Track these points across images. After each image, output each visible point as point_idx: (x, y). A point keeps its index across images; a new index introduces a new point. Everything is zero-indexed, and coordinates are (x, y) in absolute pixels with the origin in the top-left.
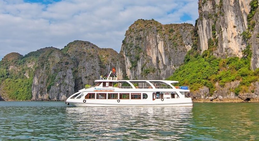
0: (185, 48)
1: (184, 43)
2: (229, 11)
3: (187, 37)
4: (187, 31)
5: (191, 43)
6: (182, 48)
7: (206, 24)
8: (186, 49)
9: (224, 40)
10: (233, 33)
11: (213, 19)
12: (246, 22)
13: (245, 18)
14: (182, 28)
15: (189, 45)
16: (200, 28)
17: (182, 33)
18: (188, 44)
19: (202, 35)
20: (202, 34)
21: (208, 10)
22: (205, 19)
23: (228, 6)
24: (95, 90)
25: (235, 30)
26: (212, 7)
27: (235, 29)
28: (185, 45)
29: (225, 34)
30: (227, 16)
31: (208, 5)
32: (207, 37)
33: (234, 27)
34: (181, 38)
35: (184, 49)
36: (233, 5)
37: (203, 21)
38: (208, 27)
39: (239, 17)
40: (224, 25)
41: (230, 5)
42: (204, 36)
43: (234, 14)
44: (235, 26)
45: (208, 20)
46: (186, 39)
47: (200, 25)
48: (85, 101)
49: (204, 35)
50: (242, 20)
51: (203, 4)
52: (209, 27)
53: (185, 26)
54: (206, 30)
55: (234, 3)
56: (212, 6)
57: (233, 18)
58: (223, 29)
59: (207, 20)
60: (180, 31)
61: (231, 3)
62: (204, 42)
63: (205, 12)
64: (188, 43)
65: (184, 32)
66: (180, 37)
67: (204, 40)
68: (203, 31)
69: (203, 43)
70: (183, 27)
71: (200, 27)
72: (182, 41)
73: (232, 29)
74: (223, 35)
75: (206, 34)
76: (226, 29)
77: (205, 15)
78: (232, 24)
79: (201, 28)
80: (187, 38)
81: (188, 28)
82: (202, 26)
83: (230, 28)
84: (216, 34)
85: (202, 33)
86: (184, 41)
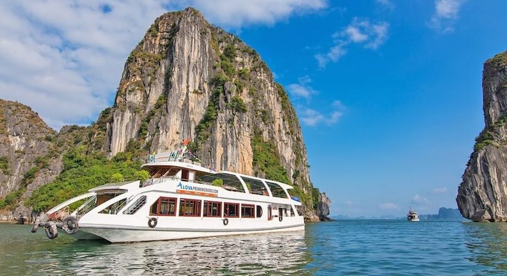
0: (8, 139)
1: (8, 131)
2: (175, 113)
3: (17, 124)
4: (21, 115)
5: (23, 134)
6: (3, 138)
7: (129, 118)
8: (9, 142)
9: (160, 145)
10: (174, 140)
11: (141, 116)
12: (193, 131)
13: (193, 127)
14: (10, 108)
15: (18, 137)
16: (117, 121)
17: (8, 115)
18: (15, 135)
19: (118, 132)
20: (118, 130)
21: (135, 101)
22: (129, 111)
23: (174, 107)
24: (179, 188)
25: (176, 137)
26: (142, 100)
27: (178, 136)
28: (9, 136)
29: (162, 138)
30: (170, 118)
31: (138, 95)
32: (126, 136)
33: (177, 133)
34: (4, 122)
35: (5, 141)
36: (181, 107)
37: (126, 114)
38: (130, 123)
39: (186, 124)
40: (165, 127)
41: (178, 107)
42: (121, 133)
43: (180, 118)
44: (180, 132)
45: (134, 114)
46: (14, 126)
47: (118, 118)
48: (153, 223)
49: (122, 131)
50: (189, 128)
51: (130, 91)
52: (132, 123)
53: (17, 106)
54: (127, 126)
55: (182, 106)
56: (142, 98)
57: (178, 123)
58: (161, 132)
59: (132, 114)
60: (5, 111)
61: (179, 104)
62: (119, 141)
63: (130, 102)
64: (16, 133)
65: (14, 114)
66: (2, 121)
67: (120, 139)
68: (122, 126)
69: (117, 143)
70: (14, 108)
71: (118, 119)
72: (5, 127)
73: (174, 135)
74: (160, 139)
75: (125, 130)
76: (167, 132)
77: (130, 107)
78: (174, 128)
79: (119, 121)
80: (17, 126)
81: (24, 112)
82: (122, 120)
83: (172, 134)
84: (147, 135)
85: (118, 128)
86: (9, 128)
